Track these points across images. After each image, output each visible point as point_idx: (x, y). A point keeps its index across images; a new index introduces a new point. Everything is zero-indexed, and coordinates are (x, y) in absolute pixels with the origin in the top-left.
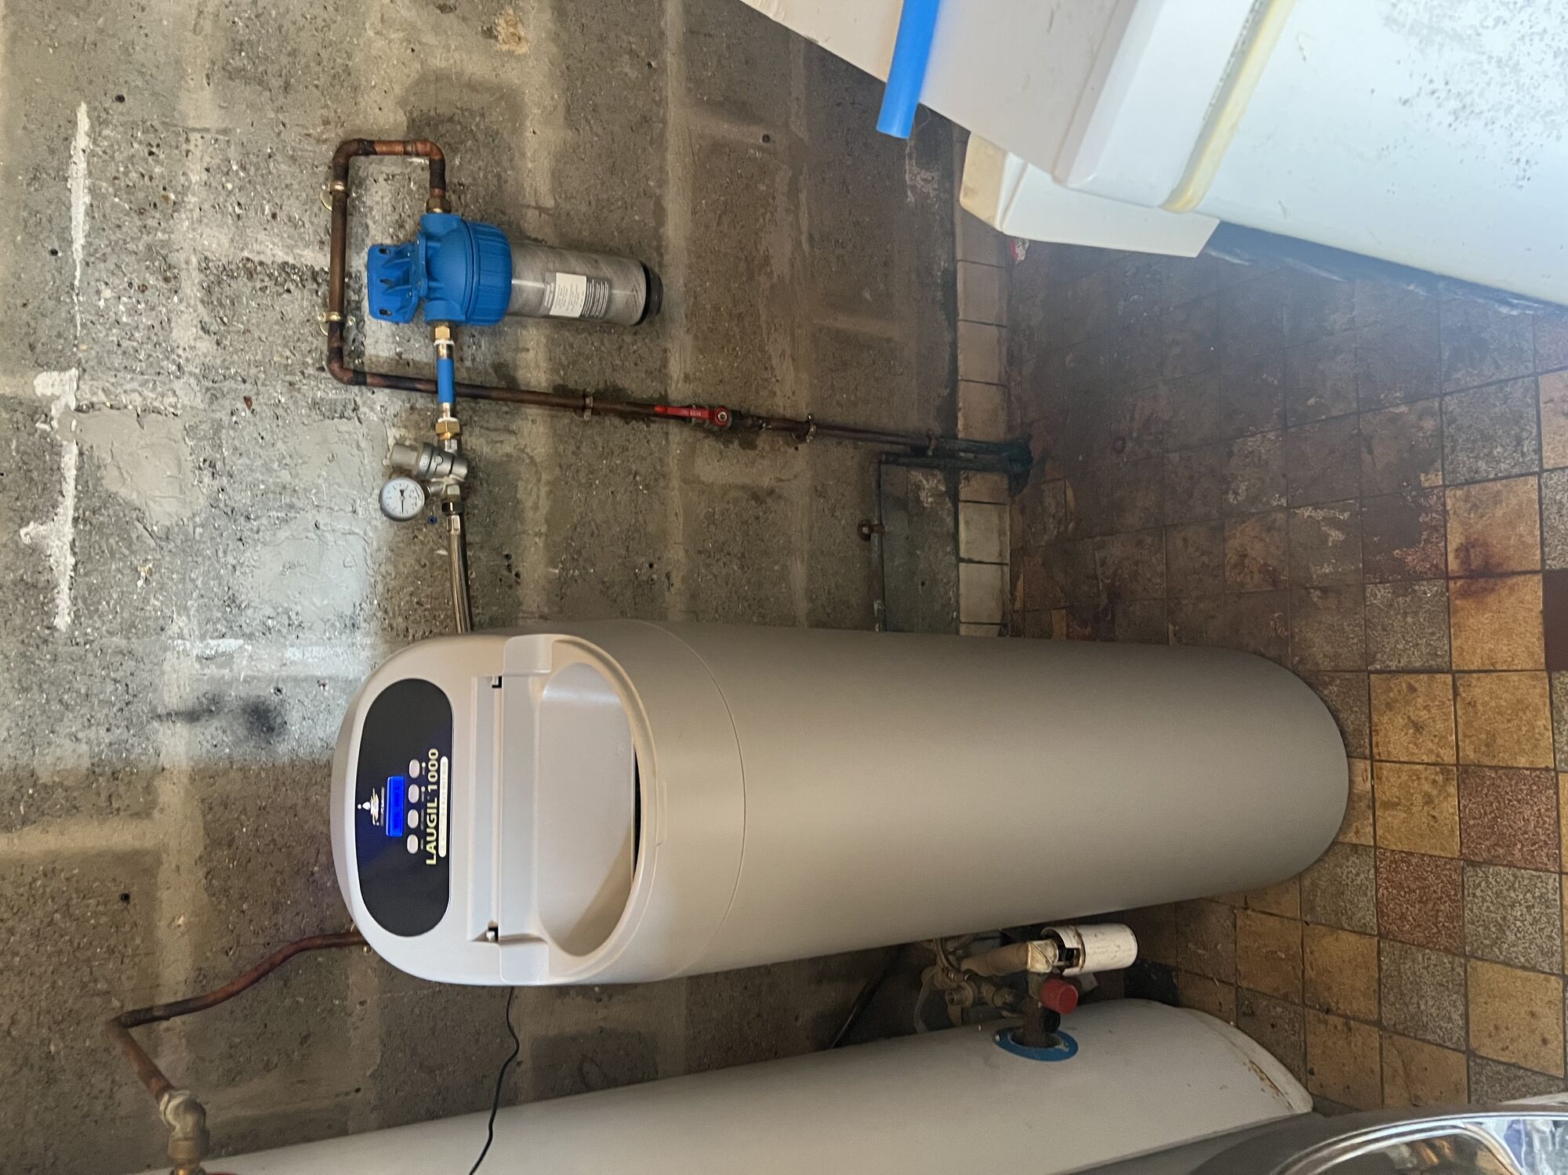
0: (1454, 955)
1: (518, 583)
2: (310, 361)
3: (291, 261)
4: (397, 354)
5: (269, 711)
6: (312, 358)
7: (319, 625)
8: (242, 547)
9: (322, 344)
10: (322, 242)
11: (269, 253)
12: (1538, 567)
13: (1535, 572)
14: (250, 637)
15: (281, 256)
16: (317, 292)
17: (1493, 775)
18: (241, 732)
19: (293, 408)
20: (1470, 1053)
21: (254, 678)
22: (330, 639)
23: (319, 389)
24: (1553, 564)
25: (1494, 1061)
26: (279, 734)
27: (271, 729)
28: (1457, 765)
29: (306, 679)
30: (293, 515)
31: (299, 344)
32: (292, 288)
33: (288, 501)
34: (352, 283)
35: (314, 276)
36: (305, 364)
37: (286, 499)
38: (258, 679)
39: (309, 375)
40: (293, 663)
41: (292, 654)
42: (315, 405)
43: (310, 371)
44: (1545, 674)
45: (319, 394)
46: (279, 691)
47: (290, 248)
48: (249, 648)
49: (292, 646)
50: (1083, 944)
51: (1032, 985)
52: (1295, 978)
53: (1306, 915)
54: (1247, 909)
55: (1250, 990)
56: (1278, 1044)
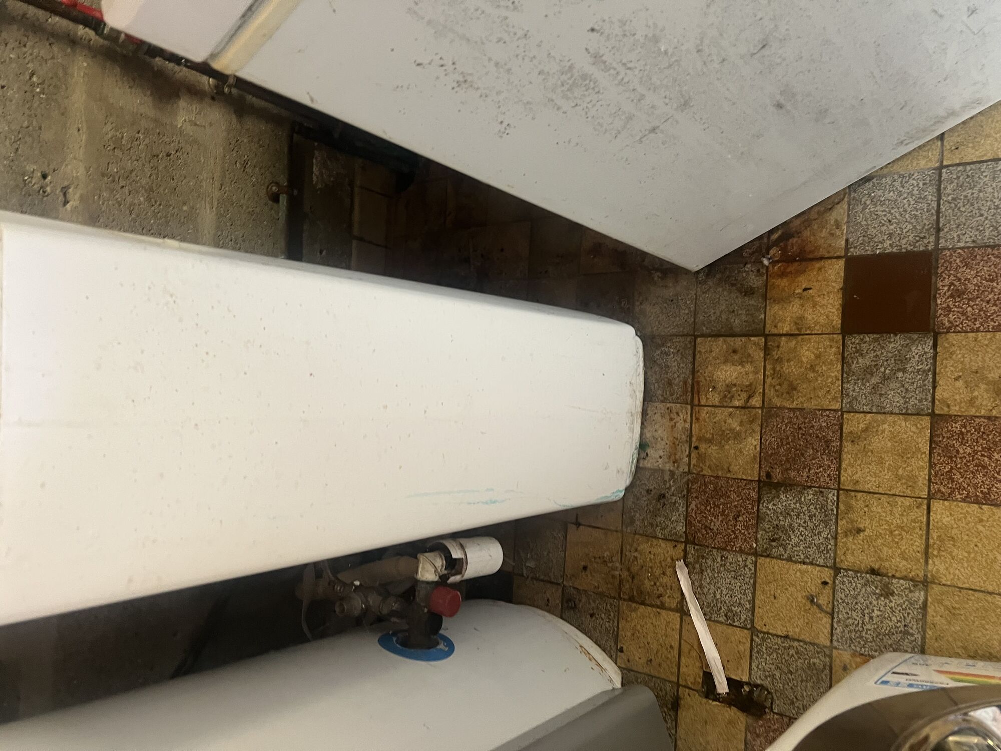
0: (747, 554)
12: (843, 254)
13: (838, 258)
17: (792, 415)
20: (753, 631)
24: (855, 252)
25: (773, 635)
28: (762, 408)
44: (840, 337)
50: (466, 555)
51: (421, 593)
52: (613, 577)
53: (627, 528)
54: (578, 524)
55: (574, 588)
56: (595, 629)
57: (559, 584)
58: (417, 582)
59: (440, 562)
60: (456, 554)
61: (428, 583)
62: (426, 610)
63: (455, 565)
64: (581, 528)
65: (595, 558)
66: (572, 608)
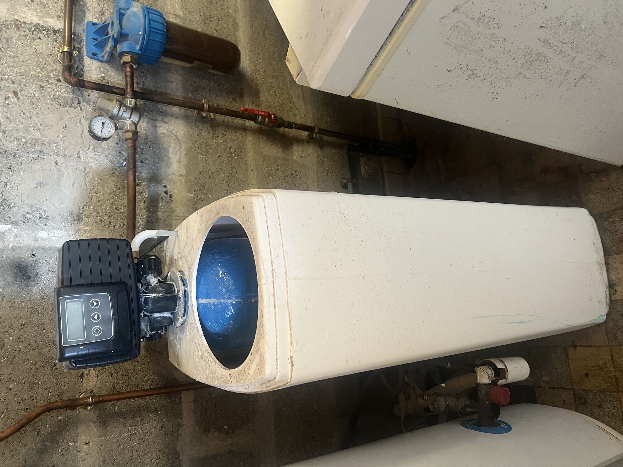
1: (172, 200)
2: (52, 76)
3: (42, 23)
4: (101, 77)
5: (27, 267)
6: (54, 74)
7: (58, 218)
8: (11, 173)
9: (59, 67)
10: (59, 17)
11: (29, 19)
14: (15, 224)
15: (36, 20)
16: (56, 41)
18: (10, 279)
19: (42, 99)
21: (18, 247)
22: (65, 226)
23: (57, 91)
26: (34, 281)
27: (29, 278)
29: (50, 249)
30: (42, 156)
31: (45, 66)
32: (42, 37)
33: (39, 149)
34: (76, 38)
35: (55, 32)
36: (49, 77)
37: (38, 148)
38: (21, 248)
39: (52, 83)
40: (43, 239)
41: (42, 234)
42: (56, 98)
43: (52, 81)
45: (57, 93)
46: (33, 255)
47: (42, 17)
48: (15, 230)
49: (42, 230)
50: (506, 366)
51: (482, 392)
52: (610, 377)
53: (612, 343)
54: (575, 347)
55: (582, 390)
56: (604, 416)
57: (569, 389)
58: (478, 384)
59: (490, 372)
60: (500, 366)
61: (485, 384)
62: (488, 402)
63: (500, 373)
64: (578, 348)
65: (593, 367)
66: (584, 404)
